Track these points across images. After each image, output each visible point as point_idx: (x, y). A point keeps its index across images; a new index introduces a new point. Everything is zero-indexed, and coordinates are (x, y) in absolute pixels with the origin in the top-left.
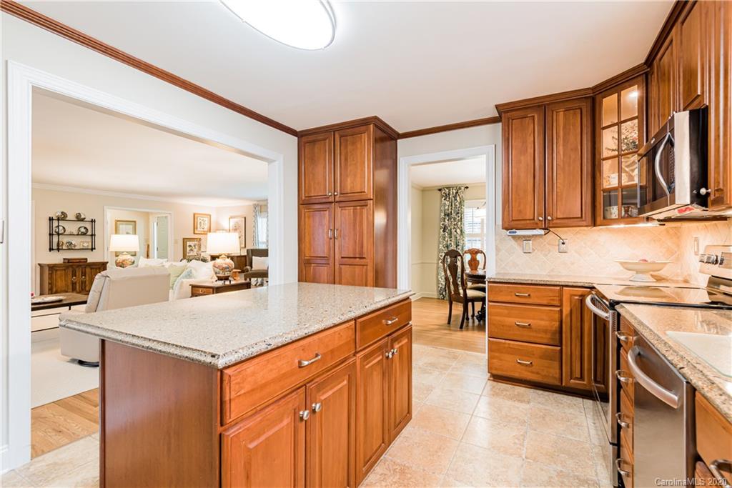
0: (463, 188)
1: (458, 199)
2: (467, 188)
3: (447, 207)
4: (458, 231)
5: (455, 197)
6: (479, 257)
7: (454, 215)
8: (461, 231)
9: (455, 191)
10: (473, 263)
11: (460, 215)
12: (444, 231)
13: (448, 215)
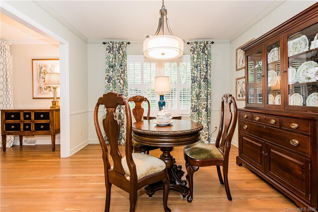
0: (125, 43)
1: (121, 52)
2: (129, 43)
3: (111, 60)
4: (122, 81)
5: (118, 50)
6: (144, 105)
7: (118, 67)
8: (124, 81)
9: (118, 45)
10: (137, 112)
11: (123, 67)
12: (108, 82)
13: (112, 67)
